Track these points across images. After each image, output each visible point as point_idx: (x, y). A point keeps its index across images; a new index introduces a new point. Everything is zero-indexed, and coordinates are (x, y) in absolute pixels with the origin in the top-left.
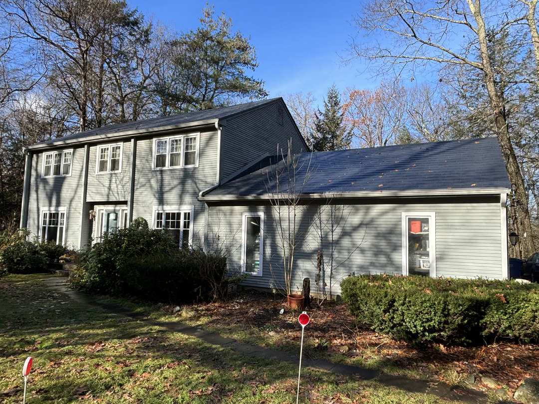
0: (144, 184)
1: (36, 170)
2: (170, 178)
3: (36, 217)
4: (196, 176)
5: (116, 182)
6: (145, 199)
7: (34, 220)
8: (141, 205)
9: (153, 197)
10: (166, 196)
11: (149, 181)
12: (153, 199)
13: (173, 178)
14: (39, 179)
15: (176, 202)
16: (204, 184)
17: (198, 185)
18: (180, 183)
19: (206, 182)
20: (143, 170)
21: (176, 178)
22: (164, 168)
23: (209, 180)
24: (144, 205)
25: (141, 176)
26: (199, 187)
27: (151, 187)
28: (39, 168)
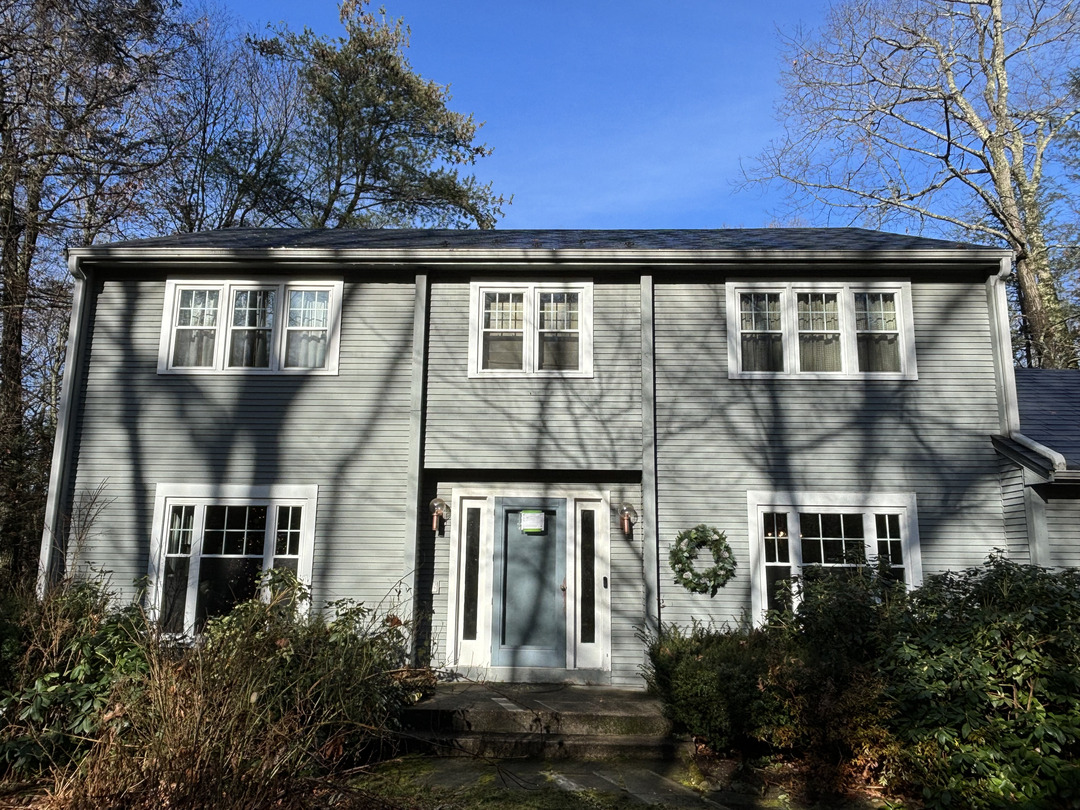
0: (700, 419)
1: (125, 340)
2: (808, 407)
3: (126, 520)
4: (912, 407)
5: (569, 408)
6: (706, 468)
7: (112, 533)
8: (694, 487)
9: (745, 462)
10: (797, 462)
11: (721, 411)
12: (743, 468)
13: (818, 408)
14: (142, 379)
15: (845, 482)
16: (944, 432)
17: (921, 433)
18: (849, 426)
19: (951, 427)
20: (690, 375)
21: (831, 407)
22: (780, 376)
23: (964, 420)
24: (704, 487)
25: (681, 394)
26: (925, 439)
27: (732, 432)
28: (142, 336)
